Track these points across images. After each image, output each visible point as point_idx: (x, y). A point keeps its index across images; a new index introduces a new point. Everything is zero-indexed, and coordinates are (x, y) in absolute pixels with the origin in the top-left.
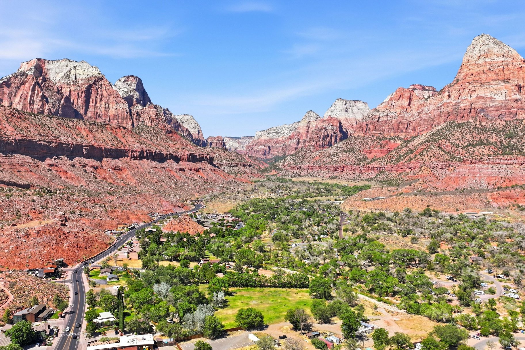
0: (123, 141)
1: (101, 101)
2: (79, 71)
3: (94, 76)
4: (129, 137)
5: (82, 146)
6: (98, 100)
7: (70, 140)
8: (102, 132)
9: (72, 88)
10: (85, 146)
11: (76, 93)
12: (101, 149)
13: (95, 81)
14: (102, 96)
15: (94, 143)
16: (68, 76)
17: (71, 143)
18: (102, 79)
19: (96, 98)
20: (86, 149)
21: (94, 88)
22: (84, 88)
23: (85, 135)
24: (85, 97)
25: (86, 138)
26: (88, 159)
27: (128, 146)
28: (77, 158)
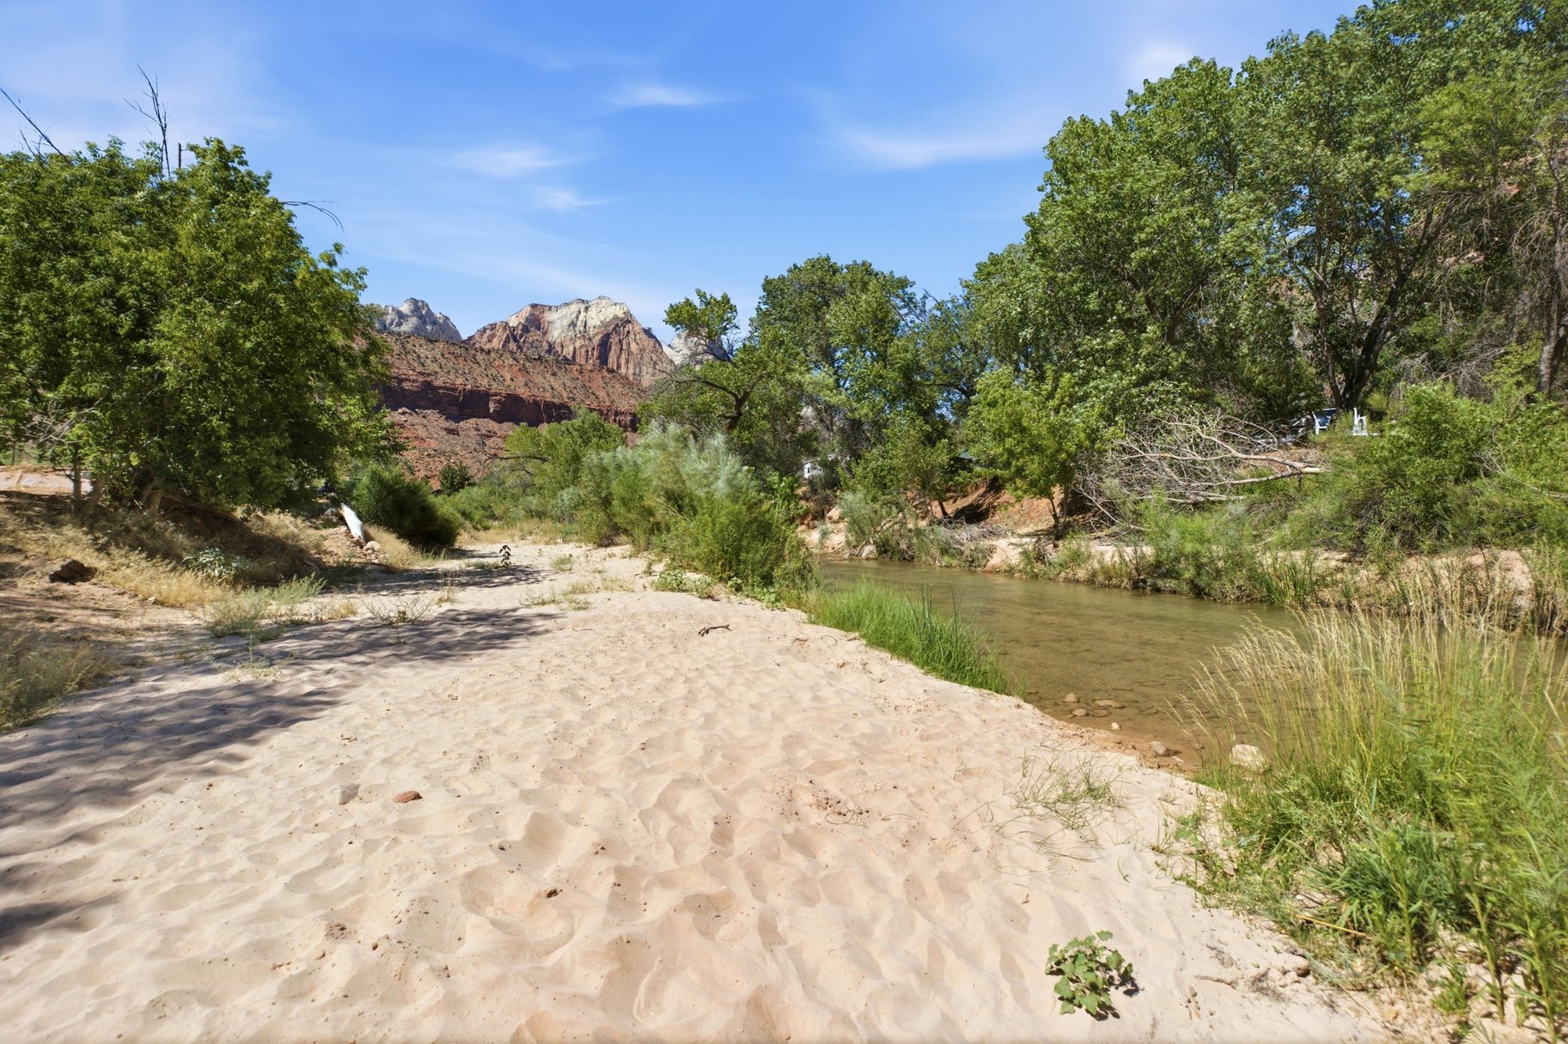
0: (602, 394)
1: (627, 362)
2: (593, 312)
3: (616, 318)
4: (617, 386)
5: (486, 396)
6: (623, 361)
7: (459, 381)
8: (554, 374)
9: (578, 344)
10: (496, 395)
11: (583, 351)
12: (536, 403)
13: (617, 325)
14: (629, 353)
15: (523, 392)
16: (573, 324)
17: (461, 388)
18: (628, 322)
19: (618, 358)
20: (499, 402)
21: (614, 340)
22: (596, 340)
23: (508, 376)
24: (598, 358)
25: (508, 382)
26: (501, 422)
27: (608, 403)
28: (472, 421)
